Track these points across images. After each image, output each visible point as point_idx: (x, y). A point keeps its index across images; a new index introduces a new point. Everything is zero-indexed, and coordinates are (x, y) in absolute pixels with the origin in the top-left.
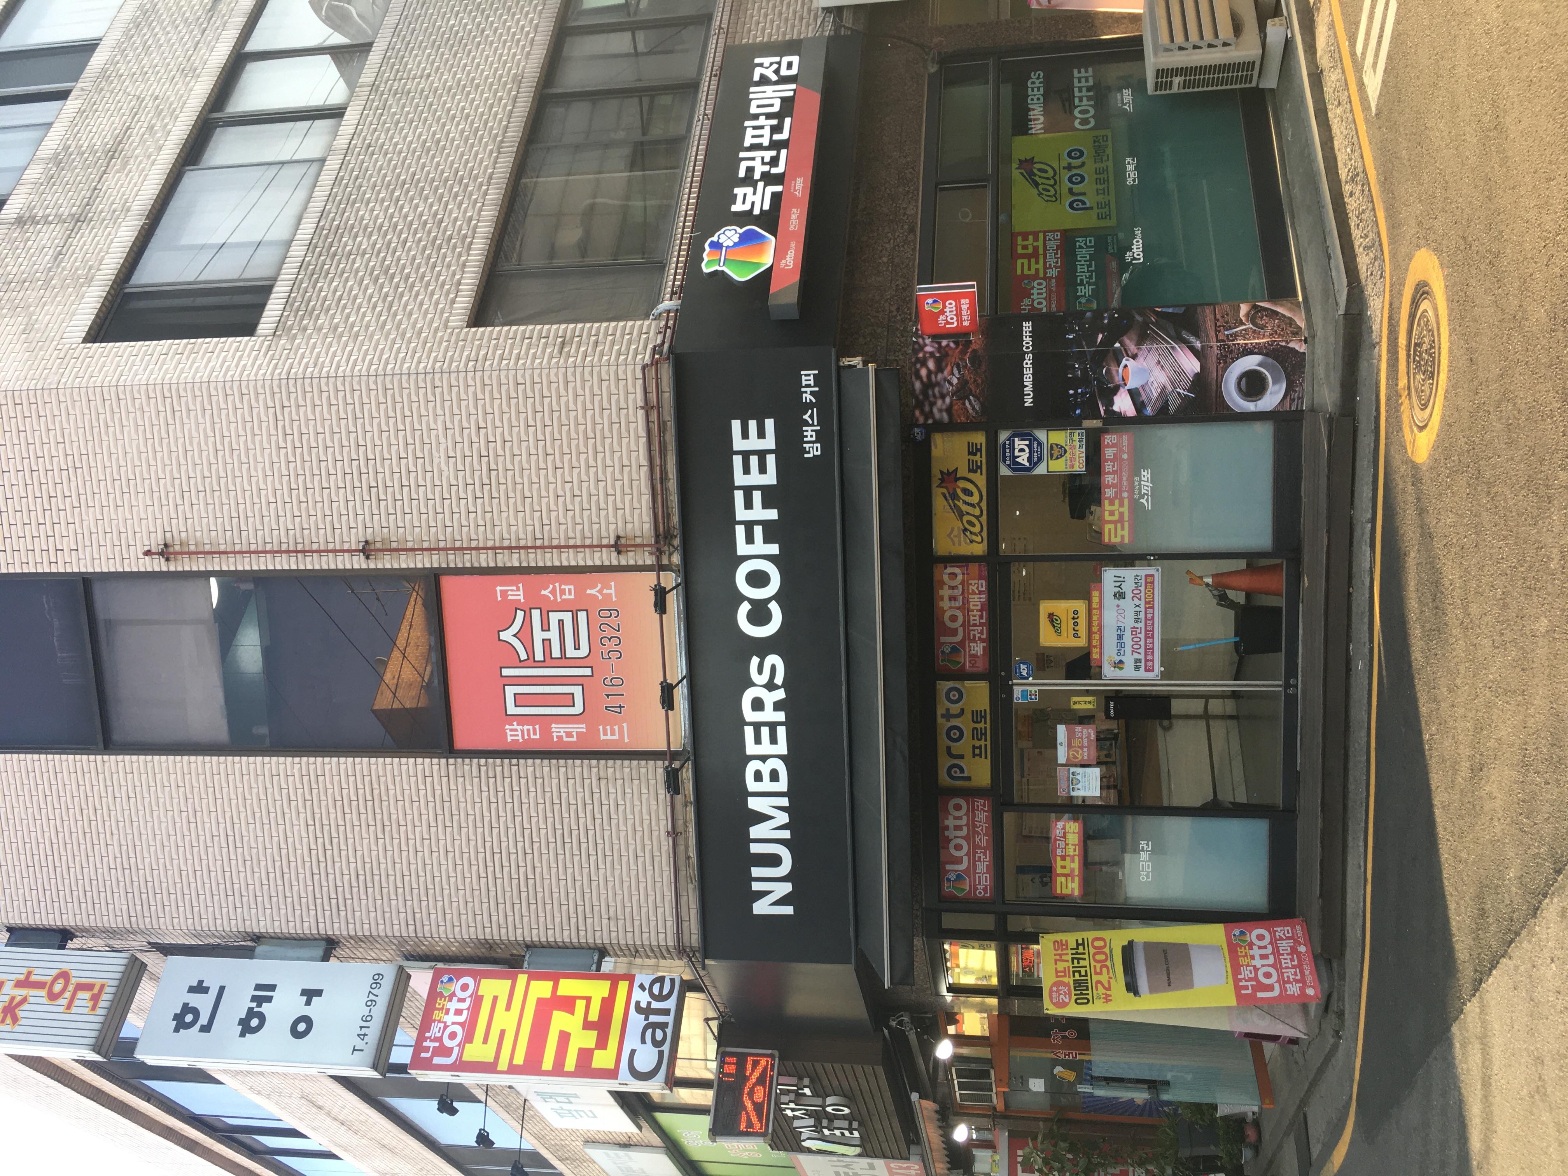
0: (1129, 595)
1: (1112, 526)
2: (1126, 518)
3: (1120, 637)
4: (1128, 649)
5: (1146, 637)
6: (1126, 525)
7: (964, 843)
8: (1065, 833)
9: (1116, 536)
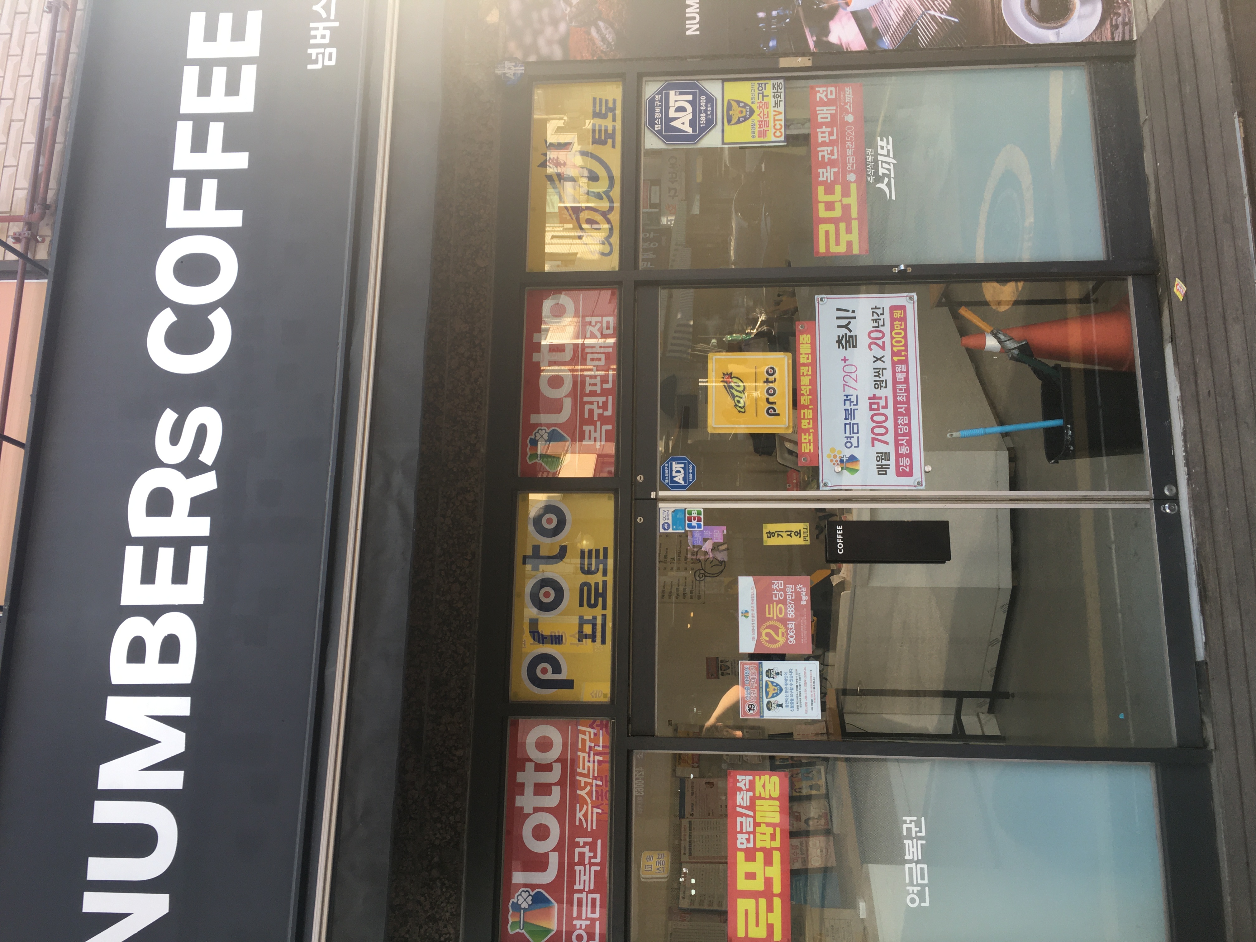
0: (863, 341)
1: (831, 227)
2: (854, 213)
3: (849, 414)
4: (864, 434)
5: (897, 414)
6: (855, 224)
7: (552, 823)
8: (753, 799)
9: (838, 243)
